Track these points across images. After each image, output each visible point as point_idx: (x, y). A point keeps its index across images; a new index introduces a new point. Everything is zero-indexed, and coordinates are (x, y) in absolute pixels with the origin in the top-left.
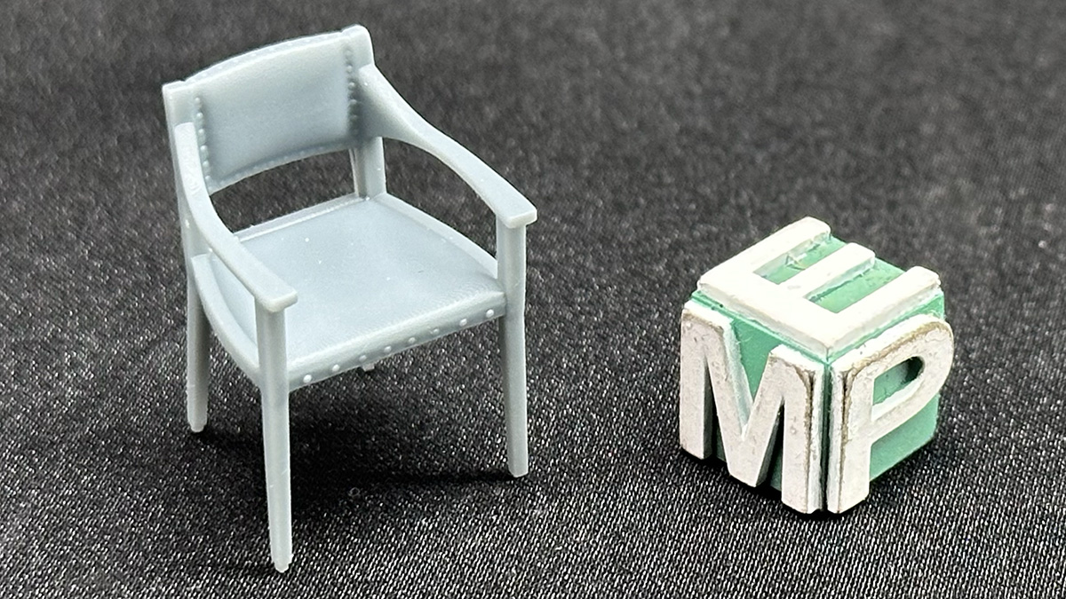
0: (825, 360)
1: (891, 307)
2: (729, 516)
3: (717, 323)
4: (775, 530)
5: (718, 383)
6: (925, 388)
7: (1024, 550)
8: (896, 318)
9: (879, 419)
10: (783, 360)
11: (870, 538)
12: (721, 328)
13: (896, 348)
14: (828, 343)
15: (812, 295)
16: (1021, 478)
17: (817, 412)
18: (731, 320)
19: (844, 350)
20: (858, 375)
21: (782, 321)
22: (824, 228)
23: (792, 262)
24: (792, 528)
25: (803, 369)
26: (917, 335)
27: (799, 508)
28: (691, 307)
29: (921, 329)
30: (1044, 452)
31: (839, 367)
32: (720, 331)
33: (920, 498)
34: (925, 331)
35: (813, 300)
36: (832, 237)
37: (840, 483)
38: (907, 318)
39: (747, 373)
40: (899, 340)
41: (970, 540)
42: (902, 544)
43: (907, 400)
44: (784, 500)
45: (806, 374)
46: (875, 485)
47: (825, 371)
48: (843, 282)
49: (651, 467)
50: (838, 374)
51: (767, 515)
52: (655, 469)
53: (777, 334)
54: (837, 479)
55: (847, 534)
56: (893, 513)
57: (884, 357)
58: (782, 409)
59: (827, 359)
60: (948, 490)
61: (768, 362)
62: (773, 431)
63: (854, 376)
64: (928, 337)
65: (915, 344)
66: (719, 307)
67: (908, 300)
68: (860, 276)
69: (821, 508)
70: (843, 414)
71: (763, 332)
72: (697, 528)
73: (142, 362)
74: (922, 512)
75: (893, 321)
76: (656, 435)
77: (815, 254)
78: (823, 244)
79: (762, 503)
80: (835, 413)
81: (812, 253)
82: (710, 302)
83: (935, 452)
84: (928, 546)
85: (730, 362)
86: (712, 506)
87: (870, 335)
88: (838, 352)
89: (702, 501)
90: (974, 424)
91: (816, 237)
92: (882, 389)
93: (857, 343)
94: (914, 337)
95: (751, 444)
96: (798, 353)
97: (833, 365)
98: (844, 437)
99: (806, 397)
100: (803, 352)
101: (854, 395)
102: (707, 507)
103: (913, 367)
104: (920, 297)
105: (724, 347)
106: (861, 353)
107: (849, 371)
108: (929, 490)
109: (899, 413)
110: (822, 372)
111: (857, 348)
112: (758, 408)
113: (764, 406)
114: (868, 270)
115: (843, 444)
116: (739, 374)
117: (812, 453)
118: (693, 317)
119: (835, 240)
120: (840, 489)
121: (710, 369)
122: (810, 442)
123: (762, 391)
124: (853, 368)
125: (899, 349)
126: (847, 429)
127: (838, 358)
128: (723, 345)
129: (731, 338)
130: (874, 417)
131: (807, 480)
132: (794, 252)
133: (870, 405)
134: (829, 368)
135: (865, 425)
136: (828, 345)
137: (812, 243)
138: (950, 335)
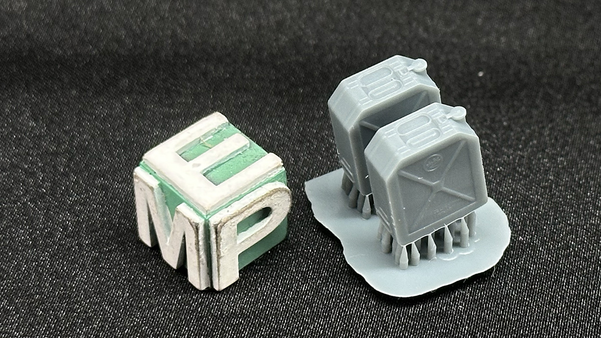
0: (205, 217)
1: (250, 182)
3: (151, 185)
5: (154, 214)
6: (273, 221)
8: (253, 187)
9: (242, 242)
10: (183, 214)
13: (251, 207)
15: (207, 170)
17: (201, 243)
18: (158, 182)
19: (218, 209)
20: (225, 225)
22: (224, 120)
25: (192, 221)
27: (197, 287)
28: (138, 171)
29: (267, 194)
32: (152, 188)
34: (269, 195)
35: (205, 175)
36: (231, 124)
37: (219, 277)
38: (260, 186)
40: (252, 202)
43: (261, 229)
44: (190, 280)
45: (194, 224)
47: (205, 222)
48: (228, 159)
50: (212, 225)
53: (182, 196)
54: (217, 275)
57: (243, 212)
58: (184, 236)
59: (207, 216)
61: (176, 214)
62: (182, 245)
64: (272, 197)
65: (264, 202)
66: (153, 173)
67: (261, 177)
68: (240, 154)
69: (210, 286)
70: (217, 245)
71: (174, 193)
75: (251, 189)
77: (218, 136)
78: (225, 129)
80: (212, 243)
81: (216, 135)
82: (149, 169)
85: (159, 205)
87: (234, 199)
88: (213, 212)
91: (219, 126)
92: (243, 226)
93: (226, 205)
94: (262, 199)
95: (172, 249)
96: (192, 209)
97: (210, 220)
98: (218, 256)
99: (194, 235)
100: (195, 210)
101: (223, 235)
103: (266, 212)
104: (269, 174)
105: (155, 198)
106: (228, 211)
107: (218, 224)
109: (256, 236)
110: (203, 224)
111: (227, 208)
112: (173, 233)
113: (176, 233)
114: (246, 150)
115: (218, 259)
116: (165, 211)
117: (201, 263)
118: (139, 178)
119: (231, 127)
120: (219, 280)
121: (150, 206)
122: (199, 257)
123: (174, 225)
124: (221, 222)
125: (253, 207)
126: (220, 251)
127: (213, 215)
128: (154, 196)
129: (158, 193)
130: (238, 242)
131: (200, 274)
132: (204, 137)
133: (235, 237)
134: (207, 222)
135: (232, 247)
136: (207, 209)
137: (216, 130)
138: (289, 193)
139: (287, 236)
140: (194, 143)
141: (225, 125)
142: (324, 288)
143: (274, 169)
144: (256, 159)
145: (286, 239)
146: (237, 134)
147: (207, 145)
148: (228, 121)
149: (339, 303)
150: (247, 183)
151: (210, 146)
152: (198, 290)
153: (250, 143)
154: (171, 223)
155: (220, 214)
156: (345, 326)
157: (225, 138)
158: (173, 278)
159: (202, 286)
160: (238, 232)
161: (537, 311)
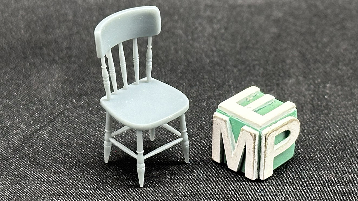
0: (259, 130)
2: (228, 181)
3: (224, 119)
4: (243, 185)
5: (225, 138)
6: (291, 140)
7: (323, 191)
8: (282, 117)
9: (277, 149)
10: (246, 130)
11: (273, 188)
12: (226, 120)
13: (282, 127)
14: (260, 125)
16: (321, 169)
17: (257, 147)
18: (229, 118)
19: (265, 127)
20: (270, 135)
21: (245, 118)
22: (258, 89)
23: (248, 100)
24: (249, 185)
25: (252, 133)
26: (289, 123)
27: (251, 178)
28: (216, 114)
29: (289, 121)
30: (328, 161)
31: (264, 132)
33: (289, 175)
34: (291, 122)
35: (255, 111)
36: (261, 92)
37: (264, 170)
38: (285, 117)
39: (234, 135)
40: (283, 124)
41: (306, 188)
42: (284, 189)
43: (285, 144)
44: (246, 176)
45: (253, 135)
46: (275, 171)
47: (259, 133)
48: (265, 106)
49: (203, 166)
50: (263, 135)
51: (240, 180)
52: (204, 166)
53: (244, 122)
54: (263, 168)
55: (266, 187)
56: (281, 180)
57: (278, 129)
58: (245, 146)
60: (298, 173)
61: (241, 131)
62: (242, 153)
63: (269, 135)
64: (292, 124)
65: (288, 125)
66: (225, 114)
67: (285, 112)
68: (270, 104)
69: (257, 178)
70: (265, 148)
71: (239, 122)
72: (218, 184)
73: (39, 133)
74: (290, 180)
76: (204, 156)
78: (258, 94)
79: (239, 177)
80: (262, 147)
81: (255, 97)
82: (222, 112)
83: (294, 161)
84: (292, 190)
85: (229, 131)
86: (223, 178)
87: (273, 123)
88: (263, 128)
89: (219, 176)
90: (306, 152)
91: (256, 92)
92: (277, 140)
94: (287, 123)
95: (235, 158)
97: (262, 132)
98: (265, 155)
99: (253, 142)
100: (252, 128)
101: (268, 141)
102: (221, 178)
103: (287, 133)
105: (227, 127)
106: (271, 128)
107: (267, 134)
108: (292, 172)
109: (283, 148)
111: (270, 126)
112: (238, 146)
114: (273, 103)
115: (265, 157)
116: (231, 135)
117: (255, 160)
118: (217, 117)
119: (262, 93)
120: (264, 172)
121: (222, 134)
122: (254, 157)
123: (239, 140)
125: (283, 127)
126: (266, 152)
127: (263, 130)
129: (229, 124)
130: (275, 149)
131: (253, 169)
132: (249, 97)
133: (273, 145)
135: (272, 152)
137: (254, 94)
138: (299, 123)
139: (294, 156)
140: (244, 100)
148: (260, 90)
150: (279, 114)
155: (267, 129)
157: (259, 98)
159: (254, 177)
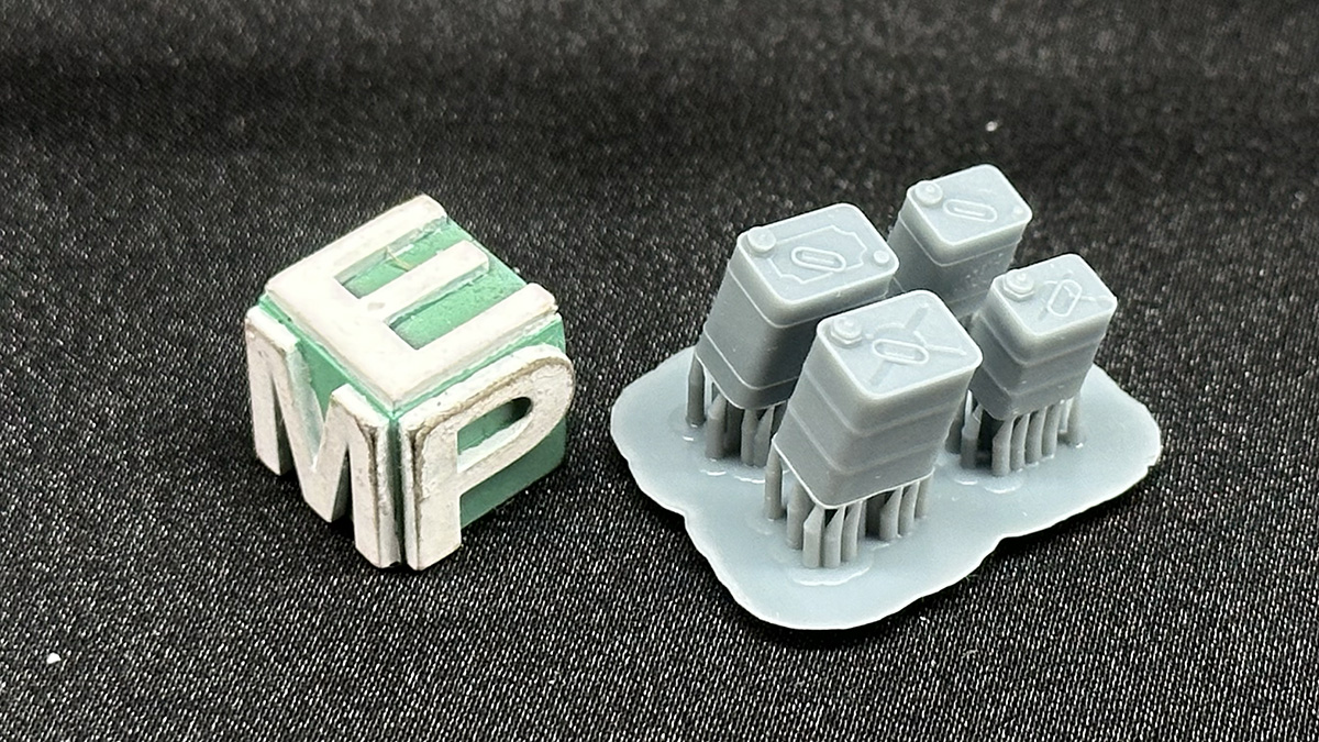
0: (391, 414)
1: (486, 344)
3: (280, 345)
5: (285, 406)
6: (535, 428)
8: (495, 354)
9: (470, 469)
10: (344, 406)
12: (284, 349)
13: (487, 395)
14: (395, 395)
15: (399, 316)
17: (381, 469)
18: (297, 340)
19: (418, 400)
20: (431, 432)
22: (438, 211)
25: (363, 423)
26: (517, 378)
27: (374, 560)
28: (255, 315)
29: (522, 369)
31: (408, 423)
32: (282, 353)
34: (527, 371)
35: (392, 327)
37: (418, 542)
38: (508, 354)
40: (490, 387)
43: (509, 444)
44: (359, 547)
45: (367, 429)
46: (469, 533)
47: (391, 426)
48: (443, 295)
50: (406, 432)
53: (344, 368)
57: (469, 407)
58: (347, 454)
59: (394, 413)
61: (330, 407)
62: (342, 472)
64: (533, 377)
65: (515, 386)
66: (286, 320)
67: (511, 333)
68: (468, 284)
69: (399, 561)
70: (414, 474)
71: (329, 363)
75: (489, 358)
77: (423, 246)
78: (439, 230)
80: (406, 470)
81: (420, 244)
82: (277, 312)
85: (296, 388)
87: (454, 378)
88: (406, 405)
91: (427, 225)
92: (473, 434)
93: (435, 390)
94: (512, 380)
95: (322, 480)
96: (364, 397)
97: (400, 421)
98: (417, 497)
99: (368, 452)
100: (370, 400)
101: (427, 453)
103: (520, 408)
105: (288, 372)
106: (439, 404)
107: (419, 429)
109: (500, 458)
110: (386, 429)
111: (435, 396)
112: (325, 446)
113: (329, 447)
114: (482, 276)
115: (417, 503)
116: (309, 400)
117: (381, 511)
118: (257, 330)
119: (453, 226)
120: (418, 547)
121: (278, 389)
122: (377, 498)
123: (327, 430)
124: (422, 426)
125: (491, 397)
126: (421, 488)
127: (405, 412)
128: (287, 368)
129: (296, 361)
130: (461, 468)
131: (378, 535)
132: (394, 247)
133: (453, 458)
134: (395, 425)
135: (448, 479)
136: (394, 398)
137: (420, 232)
138: (568, 368)
139: (565, 460)
140: (373, 261)
141: (439, 223)
142: (637, 570)
143: (538, 317)
144: (502, 295)
145: (564, 464)
146: (463, 242)
147: (400, 265)
148: (445, 215)
149: (668, 601)
150: (483, 346)
151: (405, 265)
152: (373, 567)
153: (491, 263)
154: (323, 425)
155: (422, 409)
156: (676, 650)
157: (438, 249)
158: (323, 540)
159: (383, 560)
160: (459, 449)
161: (1085, 632)
